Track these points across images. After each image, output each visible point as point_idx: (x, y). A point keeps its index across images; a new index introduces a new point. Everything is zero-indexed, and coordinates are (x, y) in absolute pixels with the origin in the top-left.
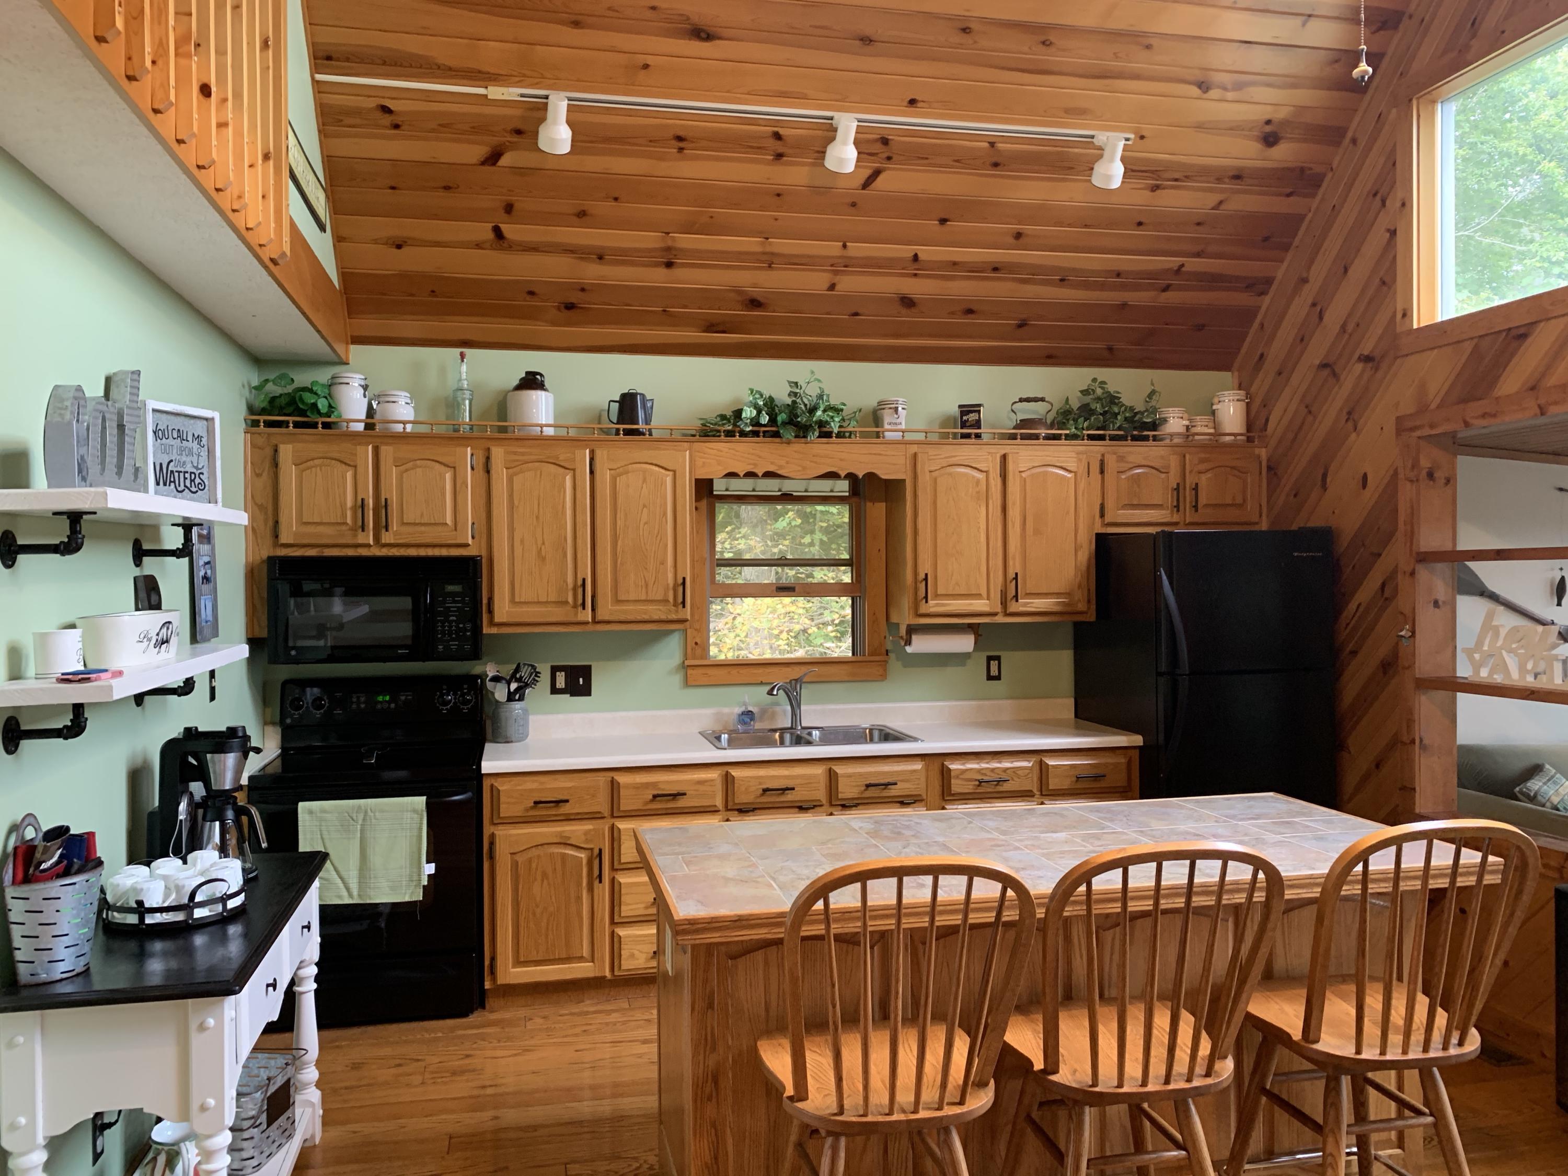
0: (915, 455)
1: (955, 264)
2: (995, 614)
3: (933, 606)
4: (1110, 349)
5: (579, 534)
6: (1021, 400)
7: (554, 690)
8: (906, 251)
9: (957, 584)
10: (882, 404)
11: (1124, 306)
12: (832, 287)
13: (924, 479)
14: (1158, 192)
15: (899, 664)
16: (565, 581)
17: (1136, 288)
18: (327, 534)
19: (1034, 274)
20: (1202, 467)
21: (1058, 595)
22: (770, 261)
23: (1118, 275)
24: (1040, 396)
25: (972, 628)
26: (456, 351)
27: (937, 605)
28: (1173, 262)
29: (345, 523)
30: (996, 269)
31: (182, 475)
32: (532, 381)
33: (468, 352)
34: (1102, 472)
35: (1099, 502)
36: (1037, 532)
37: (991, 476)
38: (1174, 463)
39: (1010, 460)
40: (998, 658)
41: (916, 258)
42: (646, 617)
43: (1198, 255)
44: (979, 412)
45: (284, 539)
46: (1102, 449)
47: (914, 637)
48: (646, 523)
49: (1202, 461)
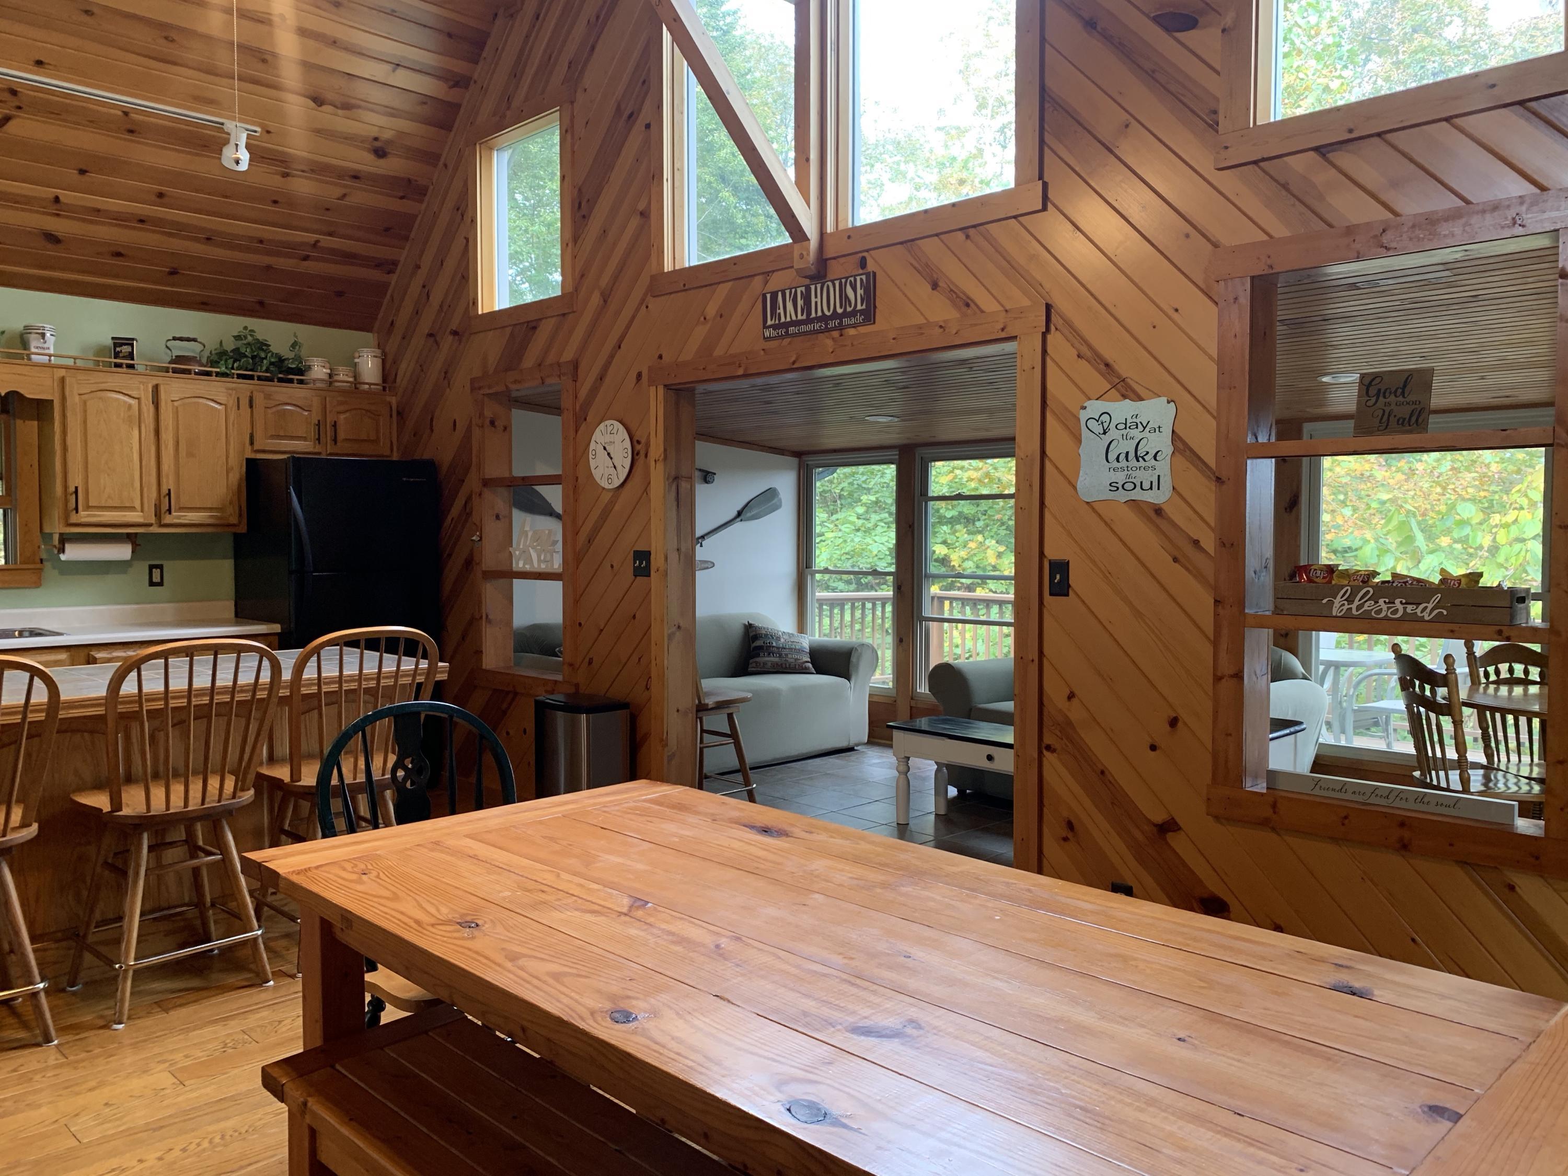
0: (63, 378)
1: (99, 210)
2: (150, 525)
3: (84, 516)
4: (261, 303)
6: (175, 339)
8: (46, 192)
9: (109, 497)
10: (28, 329)
11: (269, 268)
13: (74, 400)
14: (289, 178)
15: (56, 572)
17: (278, 254)
19: (179, 229)
20: (341, 408)
21: (210, 509)
23: (261, 242)
24: (192, 336)
25: (129, 538)
27: (89, 516)
28: (312, 237)
30: (142, 221)
34: (251, 406)
35: (249, 431)
37: (143, 402)
38: (316, 402)
39: (162, 389)
40: (160, 567)
41: (57, 199)
43: (330, 234)
44: (132, 345)
46: (251, 387)
47: (67, 546)
49: (341, 403)
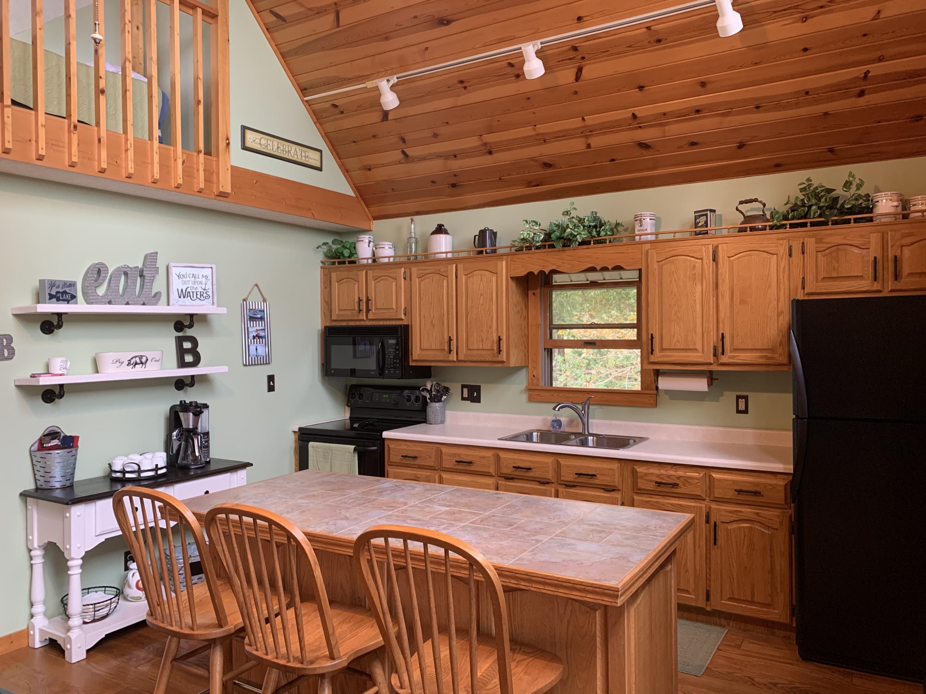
0: (647, 252)
1: (665, 114)
3: (660, 357)
4: (831, 151)
5: (450, 312)
6: (741, 203)
7: (463, 399)
8: (626, 114)
9: (678, 341)
10: (633, 218)
11: (826, 114)
12: (589, 146)
13: (653, 267)
14: (809, 21)
15: (667, 397)
16: (443, 338)
17: (831, 99)
18: (348, 315)
20: (905, 241)
21: (762, 350)
22: (544, 139)
24: (755, 198)
26: (408, 219)
27: (663, 356)
28: (858, 71)
29: (355, 310)
30: (698, 111)
31: (195, 294)
32: (440, 230)
33: (416, 218)
34: (803, 253)
35: (800, 276)
36: (743, 302)
37: (705, 261)
38: (874, 239)
39: (722, 247)
40: (746, 398)
41: (634, 116)
42: (482, 359)
43: (880, 59)
44: (706, 215)
45: (334, 318)
46: (804, 234)
47: (660, 378)
48: (482, 304)
49: (904, 236)
